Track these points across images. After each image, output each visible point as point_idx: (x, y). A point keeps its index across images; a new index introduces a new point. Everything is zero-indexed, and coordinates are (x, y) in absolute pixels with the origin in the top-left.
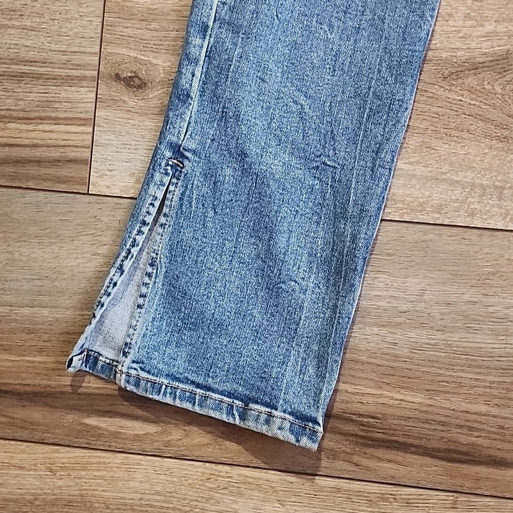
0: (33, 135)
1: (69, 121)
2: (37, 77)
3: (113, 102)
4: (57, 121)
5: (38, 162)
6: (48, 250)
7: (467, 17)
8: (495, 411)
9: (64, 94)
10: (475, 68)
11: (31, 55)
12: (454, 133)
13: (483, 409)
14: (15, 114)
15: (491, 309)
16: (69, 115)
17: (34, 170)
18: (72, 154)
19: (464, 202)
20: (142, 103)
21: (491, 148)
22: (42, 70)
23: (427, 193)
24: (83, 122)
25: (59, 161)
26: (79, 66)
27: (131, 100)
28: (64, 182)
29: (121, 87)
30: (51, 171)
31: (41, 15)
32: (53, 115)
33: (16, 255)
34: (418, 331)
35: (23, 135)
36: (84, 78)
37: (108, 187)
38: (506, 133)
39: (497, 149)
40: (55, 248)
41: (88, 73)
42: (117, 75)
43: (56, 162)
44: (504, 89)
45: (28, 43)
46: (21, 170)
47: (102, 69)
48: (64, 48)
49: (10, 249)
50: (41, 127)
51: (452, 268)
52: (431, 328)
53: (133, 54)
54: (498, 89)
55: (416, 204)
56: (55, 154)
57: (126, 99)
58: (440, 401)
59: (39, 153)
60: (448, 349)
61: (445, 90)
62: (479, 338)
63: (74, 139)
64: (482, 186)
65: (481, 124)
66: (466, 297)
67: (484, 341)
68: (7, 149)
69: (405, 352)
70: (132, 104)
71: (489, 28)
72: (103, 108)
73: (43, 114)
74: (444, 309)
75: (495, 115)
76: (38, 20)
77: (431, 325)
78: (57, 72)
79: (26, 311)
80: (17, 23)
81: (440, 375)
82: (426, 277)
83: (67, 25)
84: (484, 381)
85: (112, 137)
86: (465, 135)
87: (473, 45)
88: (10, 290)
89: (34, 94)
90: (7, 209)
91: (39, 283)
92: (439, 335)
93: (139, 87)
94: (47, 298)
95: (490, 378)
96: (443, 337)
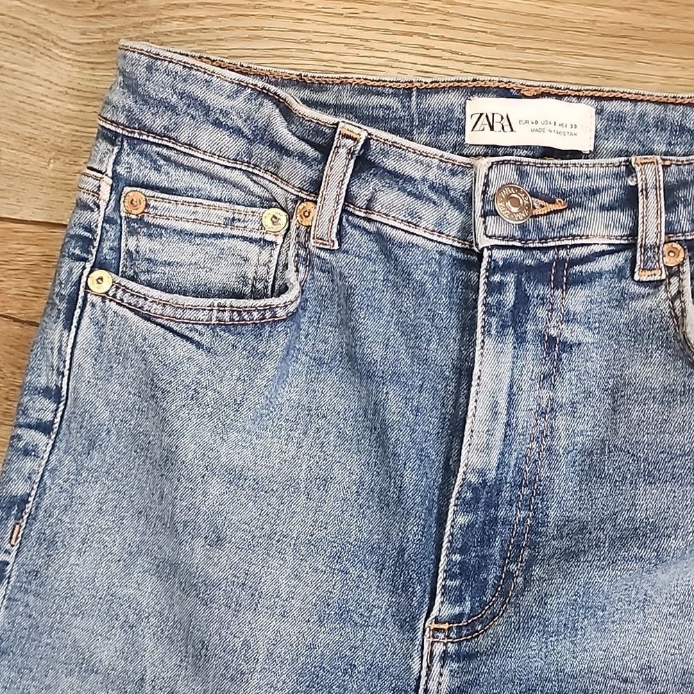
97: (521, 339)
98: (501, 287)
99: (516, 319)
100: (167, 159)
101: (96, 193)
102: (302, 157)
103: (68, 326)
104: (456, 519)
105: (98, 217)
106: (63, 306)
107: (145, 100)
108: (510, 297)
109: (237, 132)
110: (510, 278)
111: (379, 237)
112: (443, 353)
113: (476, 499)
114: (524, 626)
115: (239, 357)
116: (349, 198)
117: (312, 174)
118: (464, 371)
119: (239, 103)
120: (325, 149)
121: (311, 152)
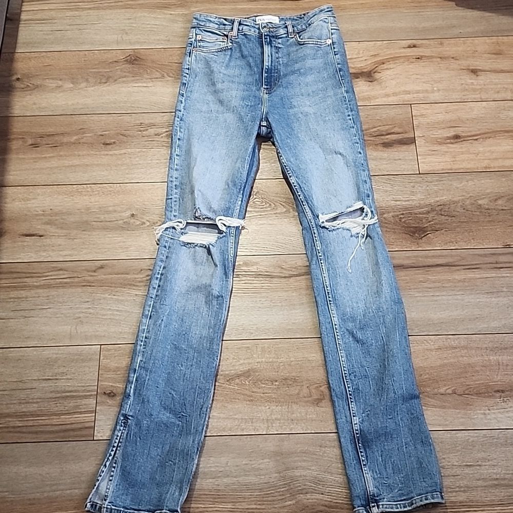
0: (71, 419)
1: (85, 412)
2: (73, 397)
3: (103, 403)
4: (81, 413)
5: (73, 430)
6: (77, 465)
7: (234, 359)
8: (259, 507)
9: (83, 402)
10: (239, 376)
11: (70, 389)
12: (233, 400)
13: (254, 506)
14: (64, 412)
15: (253, 466)
16: (85, 410)
17: (72, 433)
18: (87, 425)
19: (239, 426)
20: (114, 402)
21: (247, 404)
22: (74, 394)
23: (225, 424)
24: (91, 412)
25: (82, 428)
26: (89, 391)
27: (110, 402)
28: (84, 437)
29: (106, 397)
30: (79, 433)
31: (74, 374)
32: (79, 411)
33: (64, 469)
34: (227, 478)
35: (67, 420)
36: (91, 395)
37: (101, 436)
38: (251, 398)
39: (249, 405)
40: (80, 464)
41: (93, 393)
42: (105, 393)
43: (80, 429)
44: (249, 382)
45: (69, 385)
46: (67, 434)
47: (99, 391)
48: (83, 385)
49: (62, 467)
50: (74, 416)
51: (238, 452)
52: (232, 477)
53: (111, 384)
54: (247, 383)
55: (222, 428)
56: (80, 426)
57: (108, 401)
58: (238, 506)
59: (73, 426)
60: (239, 484)
61: (228, 385)
62: (250, 478)
63: (87, 419)
64: (245, 419)
65: (242, 396)
66: (244, 463)
67: (252, 479)
68: (61, 426)
69: (223, 488)
70: (111, 403)
71: (242, 362)
72: (99, 406)
73: (75, 411)
74: (236, 468)
75: (247, 392)
76: (73, 375)
77: (232, 475)
78: (81, 394)
79: (68, 492)
80: (64, 377)
81: (237, 495)
82: (228, 456)
83: (85, 376)
84: (253, 495)
85: (103, 416)
86: (237, 400)
87: (237, 368)
88: (62, 483)
89: (72, 403)
90: (61, 450)
91: (73, 479)
92: (235, 479)
93: (113, 396)
94: (77, 485)
95: (256, 494)
96: (236, 480)
97: (271, 46)
98: (267, 38)
99: (270, 43)
100: (204, 30)
101: (193, 36)
102: (229, 25)
103: (190, 57)
104: (265, 75)
105: (193, 40)
106: (188, 54)
107: (200, 21)
108: (268, 40)
109: (217, 24)
110: (268, 37)
111: (245, 35)
112: (258, 51)
113: (268, 71)
114: (279, 86)
115: (222, 56)
116: (239, 29)
117: (232, 27)
118: (263, 53)
119: (217, 19)
120: (233, 24)
121: (231, 24)
